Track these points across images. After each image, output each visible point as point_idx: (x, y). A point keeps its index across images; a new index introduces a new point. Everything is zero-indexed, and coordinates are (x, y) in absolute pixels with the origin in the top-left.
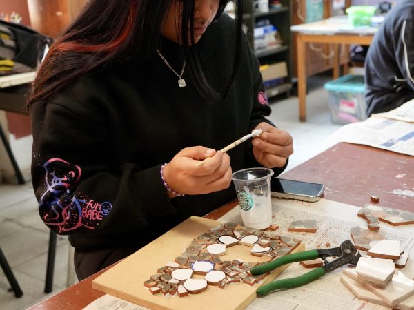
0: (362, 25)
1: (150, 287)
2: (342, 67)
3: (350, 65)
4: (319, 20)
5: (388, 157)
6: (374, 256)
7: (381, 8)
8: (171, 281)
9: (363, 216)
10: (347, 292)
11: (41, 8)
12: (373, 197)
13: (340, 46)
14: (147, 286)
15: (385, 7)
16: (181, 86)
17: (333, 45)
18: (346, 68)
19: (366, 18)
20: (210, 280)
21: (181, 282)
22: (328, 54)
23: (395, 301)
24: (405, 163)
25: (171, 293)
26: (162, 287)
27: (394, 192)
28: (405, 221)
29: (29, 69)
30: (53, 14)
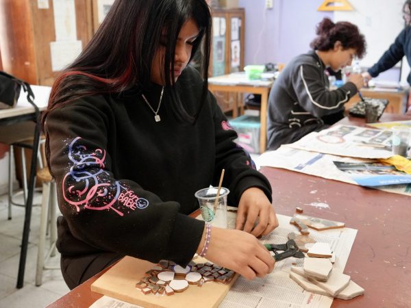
0: (255, 79)
1: (142, 288)
2: (239, 109)
3: (245, 108)
4: (222, 75)
5: (301, 177)
6: (311, 256)
7: (267, 67)
8: (159, 282)
9: (295, 224)
10: (297, 285)
11: (12, 59)
12: (299, 208)
13: (237, 94)
14: (139, 288)
15: (270, 67)
16: (157, 121)
17: (233, 93)
18: (242, 109)
19: (258, 74)
20: (190, 281)
21: (167, 283)
22: (228, 100)
23: (336, 292)
24: (314, 182)
25: (160, 293)
26: (152, 287)
27: (312, 204)
28: (327, 227)
29: (7, 106)
30: (22, 63)
